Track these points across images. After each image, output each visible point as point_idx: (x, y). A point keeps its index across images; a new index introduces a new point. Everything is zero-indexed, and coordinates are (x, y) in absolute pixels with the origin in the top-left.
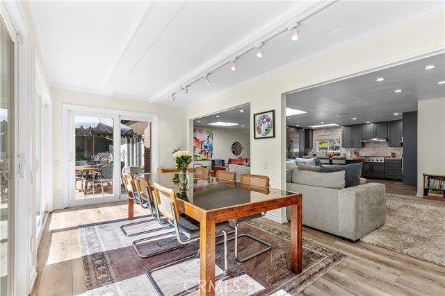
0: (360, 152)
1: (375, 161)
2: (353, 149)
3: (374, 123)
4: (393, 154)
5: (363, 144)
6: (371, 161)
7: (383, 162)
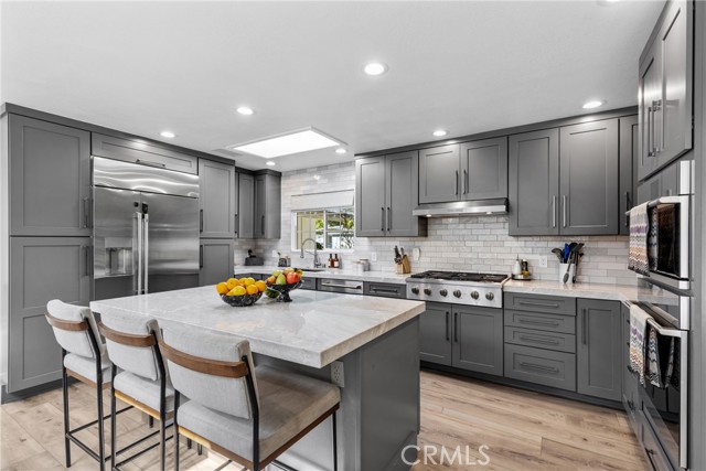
0: (415, 255)
1: (466, 300)
2: (392, 244)
3: (462, 139)
4: (525, 265)
5: (423, 221)
6: (450, 299)
7: (497, 303)
